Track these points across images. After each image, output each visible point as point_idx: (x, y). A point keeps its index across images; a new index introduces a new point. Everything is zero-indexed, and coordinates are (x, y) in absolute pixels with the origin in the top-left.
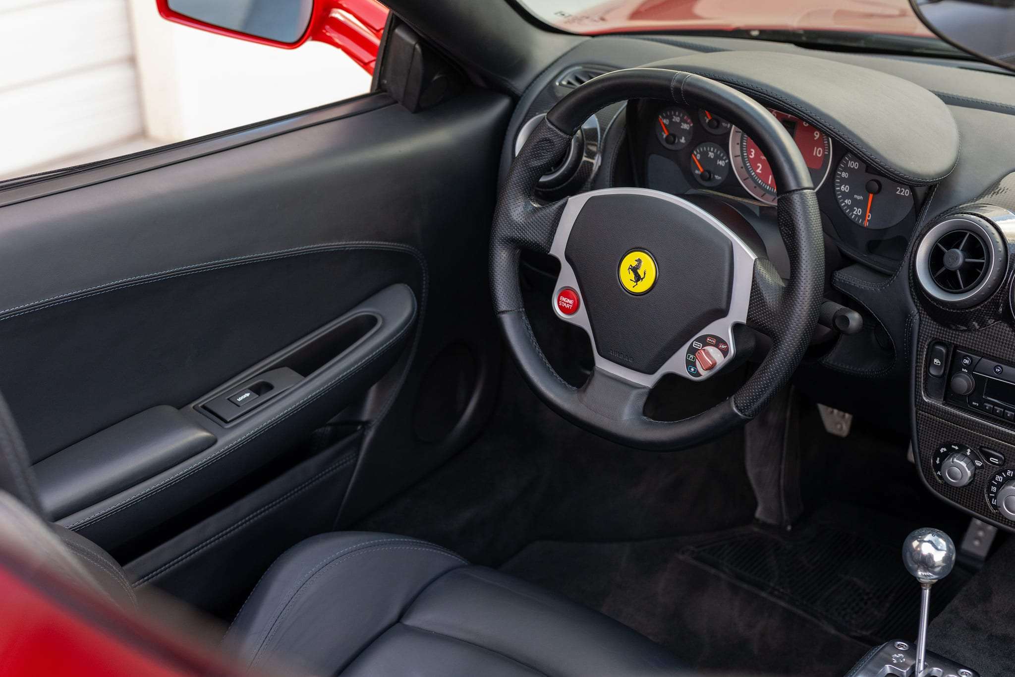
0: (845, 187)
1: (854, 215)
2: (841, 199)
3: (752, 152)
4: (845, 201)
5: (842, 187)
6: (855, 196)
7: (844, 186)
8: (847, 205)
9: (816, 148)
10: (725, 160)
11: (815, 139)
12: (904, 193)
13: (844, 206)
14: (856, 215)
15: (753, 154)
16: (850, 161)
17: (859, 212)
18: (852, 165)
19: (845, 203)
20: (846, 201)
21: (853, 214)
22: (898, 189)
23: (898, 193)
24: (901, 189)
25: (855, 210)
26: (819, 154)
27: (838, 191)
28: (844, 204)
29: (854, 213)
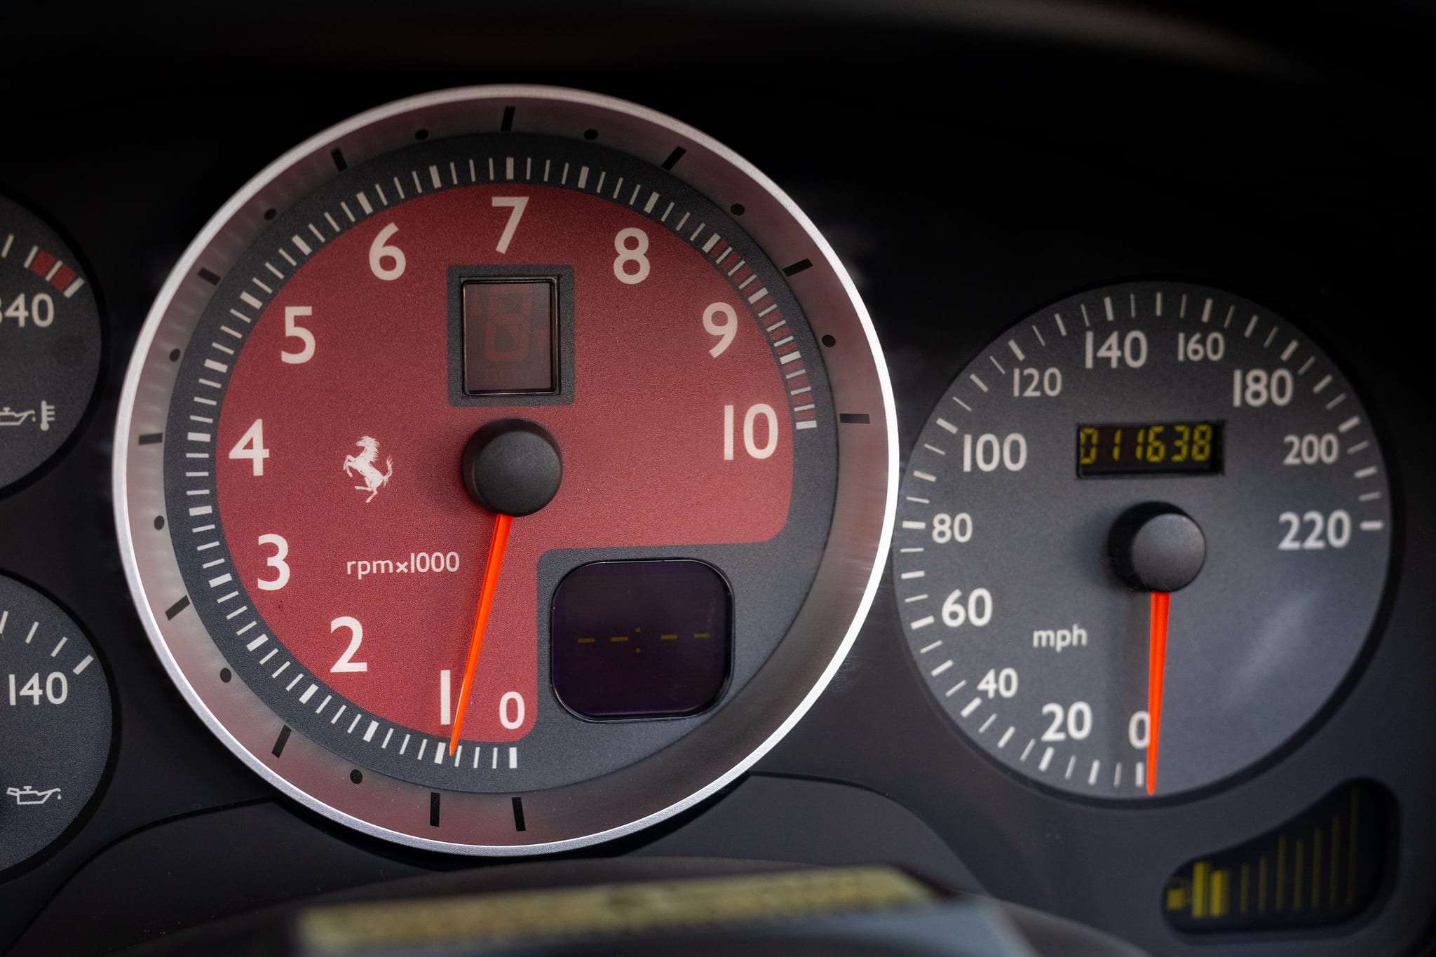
0: (963, 601)
1: (1049, 753)
2: (949, 677)
3: (272, 550)
4: (982, 686)
5: (949, 606)
6: (1041, 637)
7: (957, 594)
8: (994, 704)
9: (729, 412)
10: (65, 663)
11: (716, 352)
12: (1323, 536)
13: (979, 715)
14: (1065, 748)
15: (277, 561)
16: (968, 439)
17: (1080, 725)
18: (988, 460)
19: (983, 694)
20: (988, 684)
21: (1041, 748)
22: (1288, 524)
23: (1288, 544)
24: (1301, 516)
25: (1052, 716)
26: (761, 442)
27: (927, 634)
28: (976, 702)
29: (1051, 735)
